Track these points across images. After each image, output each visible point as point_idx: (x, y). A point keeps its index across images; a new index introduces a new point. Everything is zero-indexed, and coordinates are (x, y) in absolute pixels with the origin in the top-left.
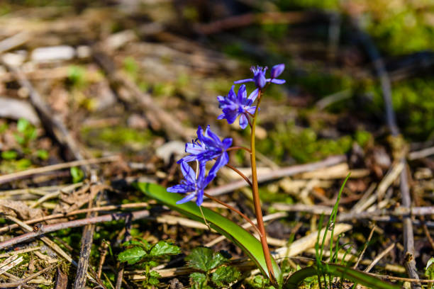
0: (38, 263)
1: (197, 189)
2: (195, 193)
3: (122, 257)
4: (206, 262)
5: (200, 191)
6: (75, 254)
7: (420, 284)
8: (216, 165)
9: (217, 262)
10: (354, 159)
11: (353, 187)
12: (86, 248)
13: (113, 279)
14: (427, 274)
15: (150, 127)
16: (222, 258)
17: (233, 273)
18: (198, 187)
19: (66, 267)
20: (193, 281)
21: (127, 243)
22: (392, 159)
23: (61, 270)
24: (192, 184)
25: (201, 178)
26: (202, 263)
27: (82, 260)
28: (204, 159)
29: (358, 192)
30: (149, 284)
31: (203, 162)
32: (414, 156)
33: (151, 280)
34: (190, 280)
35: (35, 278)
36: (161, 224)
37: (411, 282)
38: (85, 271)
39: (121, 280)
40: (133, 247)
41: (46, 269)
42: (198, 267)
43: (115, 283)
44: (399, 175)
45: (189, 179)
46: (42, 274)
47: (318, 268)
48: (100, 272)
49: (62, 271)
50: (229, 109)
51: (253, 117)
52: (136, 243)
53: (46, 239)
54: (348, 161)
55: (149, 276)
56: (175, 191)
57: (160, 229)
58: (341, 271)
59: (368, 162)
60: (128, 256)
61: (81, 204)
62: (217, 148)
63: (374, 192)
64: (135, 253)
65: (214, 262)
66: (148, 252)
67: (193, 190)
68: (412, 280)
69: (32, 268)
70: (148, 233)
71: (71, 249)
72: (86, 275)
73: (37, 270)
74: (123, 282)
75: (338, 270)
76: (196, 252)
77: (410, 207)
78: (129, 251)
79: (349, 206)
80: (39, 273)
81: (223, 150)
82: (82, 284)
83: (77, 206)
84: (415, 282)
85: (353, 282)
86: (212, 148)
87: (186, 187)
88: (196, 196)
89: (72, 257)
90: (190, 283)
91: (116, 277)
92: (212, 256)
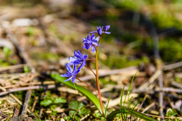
0: (7, 104)
1: (73, 76)
2: (72, 77)
3: (42, 103)
4: (77, 107)
5: (74, 77)
6: (23, 101)
7: (164, 119)
8: (81, 66)
12: (27, 99)
13: (38, 112)
14: (167, 115)
17: (87, 111)
18: (73, 75)
19: (19, 107)
21: (45, 98)
22: (156, 68)
24: (71, 74)
25: (74, 71)
26: (75, 107)
27: (25, 103)
28: (76, 63)
30: (52, 115)
31: (76, 64)
33: (53, 113)
35: (6, 110)
37: (161, 118)
38: (26, 108)
39: (41, 113)
40: (47, 99)
41: (10, 107)
42: (73, 108)
43: (39, 114)
45: (70, 72)
46: (9, 109)
47: (122, 110)
48: (33, 109)
49: (17, 108)
50: (87, 43)
51: (97, 47)
52: (48, 97)
53: (11, 95)
55: (53, 111)
56: (64, 76)
58: (130, 111)
60: (44, 103)
62: (81, 59)
64: (47, 102)
65: (80, 107)
66: (53, 101)
67: (71, 76)
68: (161, 117)
69: (5, 106)
72: (26, 110)
73: (7, 107)
75: (129, 111)
78: (45, 101)
79: (137, 87)
80: (7, 108)
81: (84, 60)
82: (24, 113)
84: (162, 118)
85: (136, 117)
86: (79, 59)
87: (68, 75)
88: (72, 78)
91: (40, 111)
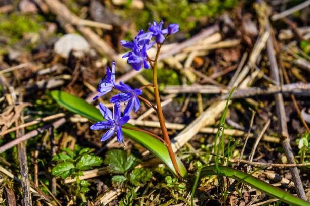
3: (55, 172)
4: (122, 163)
5: (118, 127)
6: (14, 169)
9: (131, 162)
10: (226, 29)
11: (227, 57)
12: (24, 167)
13: (47, 183)
15: (40, 12)
16: (134, 159)
17: (147, 173)
19: (11, 184)
20: (115, 183)
22: (258, 26)
23: (7, 187)
25: (117, 117)
26: (119, 164)
27: (23, 179)
29: (233, 63)
30: (82, 192)
32: (276, 17)
33: (82, 189)
34: (113, 183)
36: (75, 124)
38: (29, 188)
39: (55, 185)
42: (117, 169)
43: (50, 188)
44: (267, 44)
48: (37, 181)
49: (9, 189)
54: (221, 31)
55: (81, 186)
56: (97, 128)
57: (74, 127)
59: (239, 33)
60: (60, 170)
61: (9, 124)
63: (246, 63)
64: (65, 167)
65: (129, 163)
70: (66, 134)
71: (10, 164)
74: (57, 187)
76: (112, 154)
77: (280, 85)
78: (60, 165)
83: (7, 127)
89: (12, 173)
90: (113, 185)
91: (51, 183)
92: (126, 158)
